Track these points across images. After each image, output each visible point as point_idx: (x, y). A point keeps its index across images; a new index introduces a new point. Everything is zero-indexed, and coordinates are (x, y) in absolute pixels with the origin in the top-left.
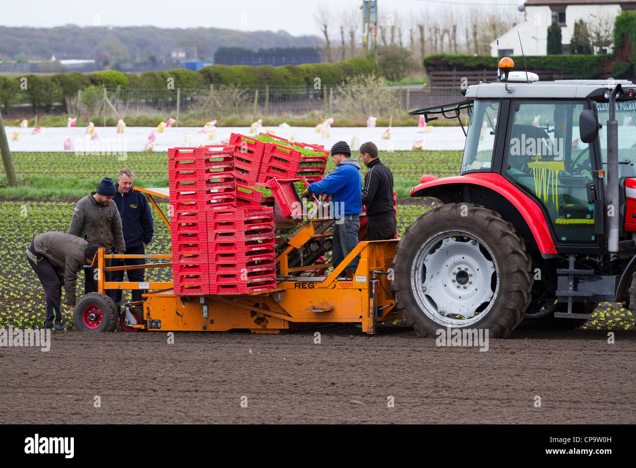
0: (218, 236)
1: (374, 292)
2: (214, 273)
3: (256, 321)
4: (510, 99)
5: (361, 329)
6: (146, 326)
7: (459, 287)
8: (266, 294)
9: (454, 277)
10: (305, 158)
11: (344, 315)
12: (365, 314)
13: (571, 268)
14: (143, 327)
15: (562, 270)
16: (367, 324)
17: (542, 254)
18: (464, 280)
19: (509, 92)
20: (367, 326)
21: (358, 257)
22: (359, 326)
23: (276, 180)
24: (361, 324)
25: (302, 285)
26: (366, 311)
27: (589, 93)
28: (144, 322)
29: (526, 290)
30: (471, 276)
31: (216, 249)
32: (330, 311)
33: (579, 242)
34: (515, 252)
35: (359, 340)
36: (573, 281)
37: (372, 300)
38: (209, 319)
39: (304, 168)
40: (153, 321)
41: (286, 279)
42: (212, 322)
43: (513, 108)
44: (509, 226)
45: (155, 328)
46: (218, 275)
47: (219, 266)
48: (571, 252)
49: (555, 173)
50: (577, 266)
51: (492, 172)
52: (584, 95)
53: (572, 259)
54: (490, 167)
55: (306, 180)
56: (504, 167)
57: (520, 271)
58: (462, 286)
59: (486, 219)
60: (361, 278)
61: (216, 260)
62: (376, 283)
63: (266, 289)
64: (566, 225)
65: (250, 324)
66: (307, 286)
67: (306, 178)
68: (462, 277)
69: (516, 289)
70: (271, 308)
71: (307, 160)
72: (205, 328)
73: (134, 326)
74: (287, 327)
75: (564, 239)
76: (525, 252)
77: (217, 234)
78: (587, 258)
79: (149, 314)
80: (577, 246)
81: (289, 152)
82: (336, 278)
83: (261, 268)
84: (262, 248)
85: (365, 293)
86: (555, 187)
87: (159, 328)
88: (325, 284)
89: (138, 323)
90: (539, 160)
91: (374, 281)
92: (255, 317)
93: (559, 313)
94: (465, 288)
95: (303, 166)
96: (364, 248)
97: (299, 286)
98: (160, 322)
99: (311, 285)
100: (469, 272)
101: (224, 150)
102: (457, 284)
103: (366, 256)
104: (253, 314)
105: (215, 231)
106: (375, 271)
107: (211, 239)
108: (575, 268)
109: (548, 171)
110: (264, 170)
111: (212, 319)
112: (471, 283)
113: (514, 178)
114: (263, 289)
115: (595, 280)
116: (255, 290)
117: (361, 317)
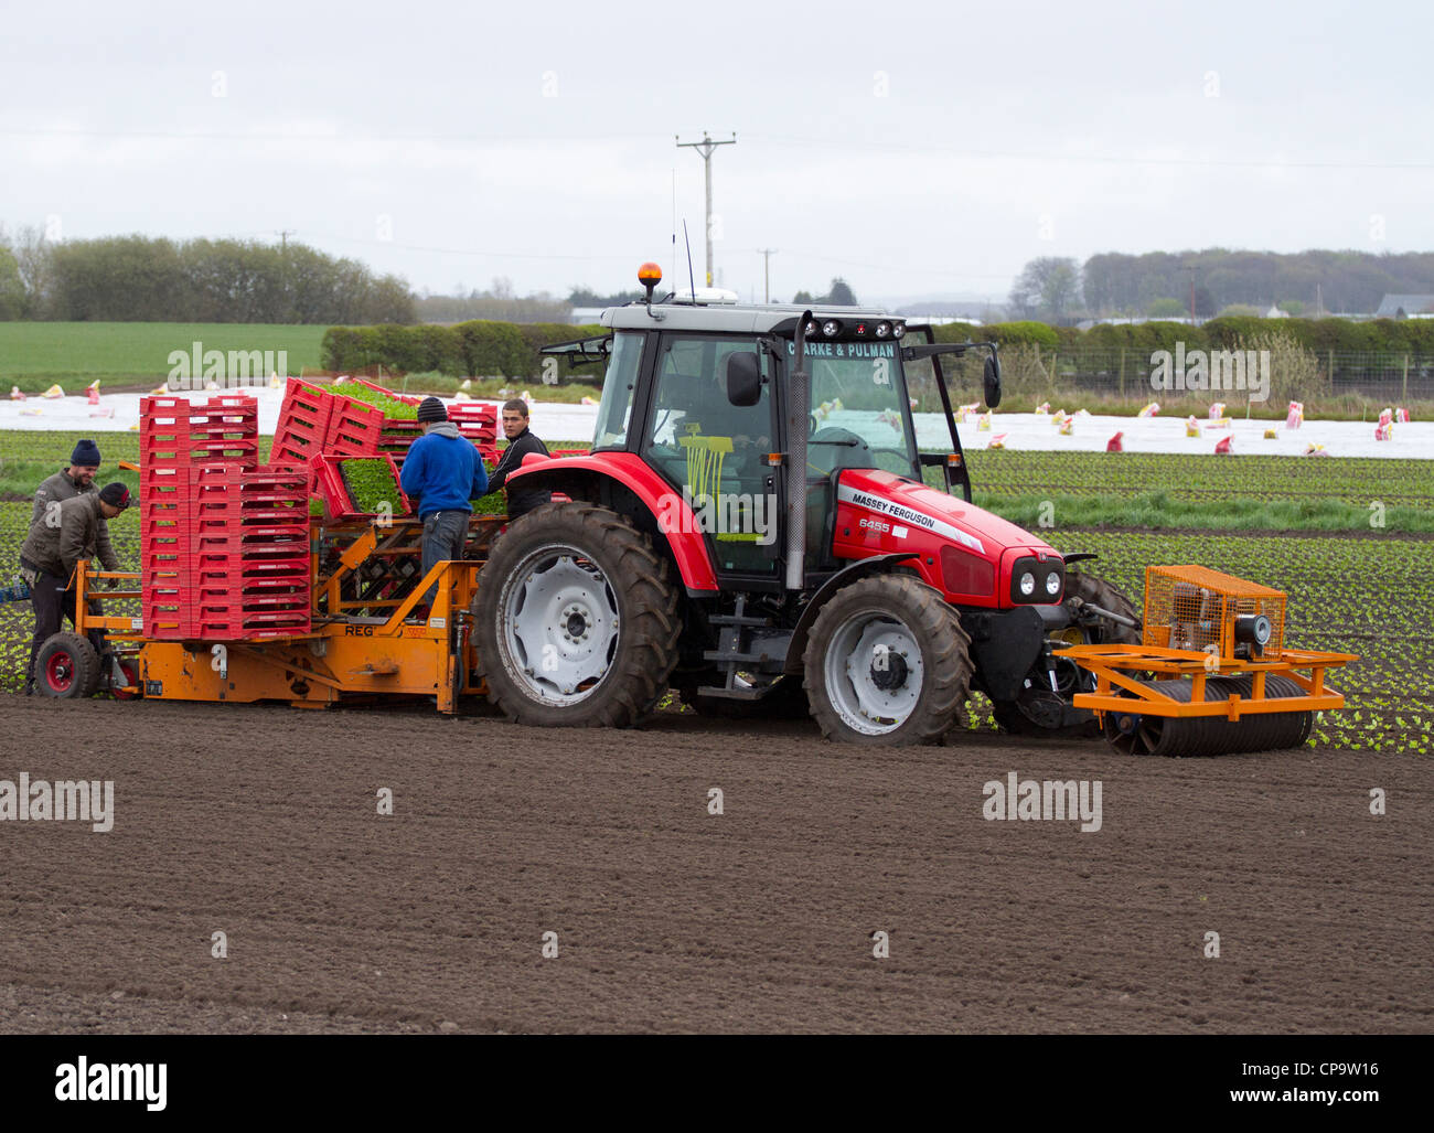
0: (205, 543)
1: (459, 644)
2: (198, 604)
3: (292, 688)
4: (660, 331)
5: (436, 705)
6: (141, 689)
7: (567, 638)
8: (285, 641)
9: (565, 620)
10: (395, 422)
11: (411, 684)
12: (441, 683)
13: (739, 615)
14: (135, 690)
15: (724, 617)
16: (444, 697)
17: (688, 590)
18: (578, 628)
19: (658, 319)
20: (444, 701)
21: (435, 588)
22: (433, 700)
23: (323, 456)
24: (435, 696)
25: (355, 630)
26: (443, 675)
27: (775, 324)
28: (140, 684)
29: (663, 646)
30: (589, 626)
31: (201, 565)
32: (393, 674)
33: (751, 572)
34: (642, 580)
35: (430, 723)
36: (738, 636)
37: (452, 658)
38: (230, 681)
39: (393, 439)
40: (151, 683)
41: (335, 619)
42: (232, 687)
43: (664, 346)
44: (641, 539)
45: (153, 694)
46: (203, 608)
47: (205, 593)
48: (740, 588)
49: (718, 454)
50: (747, 612)
51: (627, 451)
52: (766, 329)
53: (741, 600)
54: (624, 443)
55: (392, 458)
56: (646, 444)
57: (650, 614)
58: (573, 638)
59: (603, 525)
60: (438, 622)
61: (202, 582)
62: (463, 630)
63: (287, 634)
64: (732, 542)
65: (286, 693)
66: (362, 632)
67: (393, 455)
68: (576, 624)
69: (643, 643)
70: (312, 666)
71: (400, 426)
72: (222, 696)
73: (124, 689)
74: (336, 699)
75: (730, 566)
76: (663, 582)
77: (203, 540)
78: (764, 599)
79: (146, 671)
80: (748, 579)
81: (368, 410)
82: (404, 620)
83: (277, 598)
84: (280, 567)
85: (444, 646)
86: (716, 479)
87: (159, 694)
88: (388, 630)
89: (130, 685)
90: (697, 434)
91: (460, 627)
92: (293, 681)
93: (712, 688)
94: (576, 642)
95: (391, 434)
96: (444, 571)
97: (351, 632)
98: (161, 684)
99: (369, 630)
100: (587, 620)
101: (244, 403)
102: (566, 632)
103: (447, 585)
104: (289, 675)
105: (201, 536)
106: (463, 611)
107: (195, 548)
108: (745, 615)
109: (708, 452)
110: (331, 440)
111: (233, 682)
112: (585, 638)
113: (659, 462)
114: (280, 634)
115: (775, 637)
116: (261, 635)
117: (436, 686)
